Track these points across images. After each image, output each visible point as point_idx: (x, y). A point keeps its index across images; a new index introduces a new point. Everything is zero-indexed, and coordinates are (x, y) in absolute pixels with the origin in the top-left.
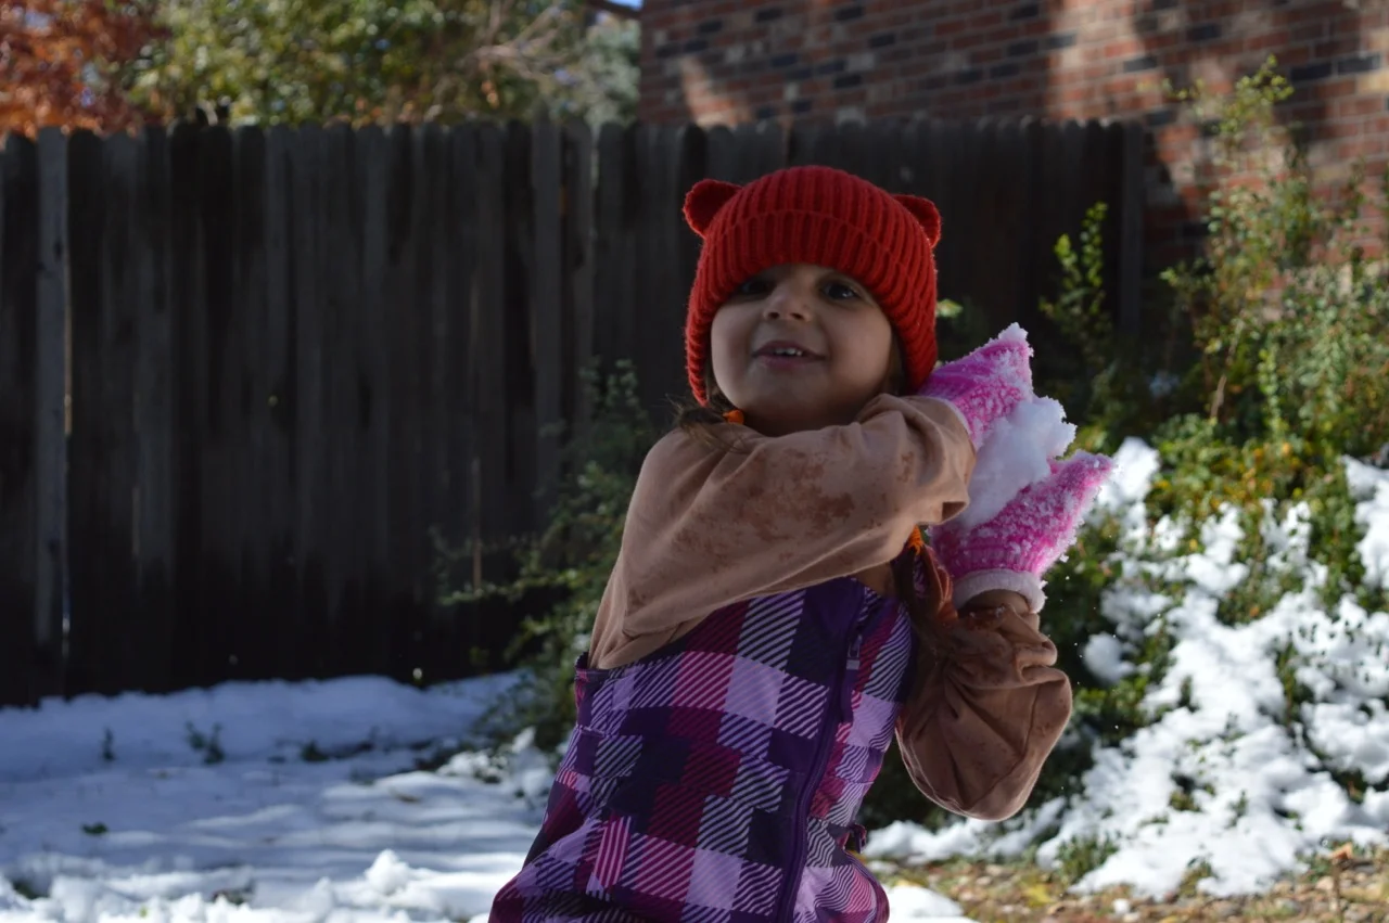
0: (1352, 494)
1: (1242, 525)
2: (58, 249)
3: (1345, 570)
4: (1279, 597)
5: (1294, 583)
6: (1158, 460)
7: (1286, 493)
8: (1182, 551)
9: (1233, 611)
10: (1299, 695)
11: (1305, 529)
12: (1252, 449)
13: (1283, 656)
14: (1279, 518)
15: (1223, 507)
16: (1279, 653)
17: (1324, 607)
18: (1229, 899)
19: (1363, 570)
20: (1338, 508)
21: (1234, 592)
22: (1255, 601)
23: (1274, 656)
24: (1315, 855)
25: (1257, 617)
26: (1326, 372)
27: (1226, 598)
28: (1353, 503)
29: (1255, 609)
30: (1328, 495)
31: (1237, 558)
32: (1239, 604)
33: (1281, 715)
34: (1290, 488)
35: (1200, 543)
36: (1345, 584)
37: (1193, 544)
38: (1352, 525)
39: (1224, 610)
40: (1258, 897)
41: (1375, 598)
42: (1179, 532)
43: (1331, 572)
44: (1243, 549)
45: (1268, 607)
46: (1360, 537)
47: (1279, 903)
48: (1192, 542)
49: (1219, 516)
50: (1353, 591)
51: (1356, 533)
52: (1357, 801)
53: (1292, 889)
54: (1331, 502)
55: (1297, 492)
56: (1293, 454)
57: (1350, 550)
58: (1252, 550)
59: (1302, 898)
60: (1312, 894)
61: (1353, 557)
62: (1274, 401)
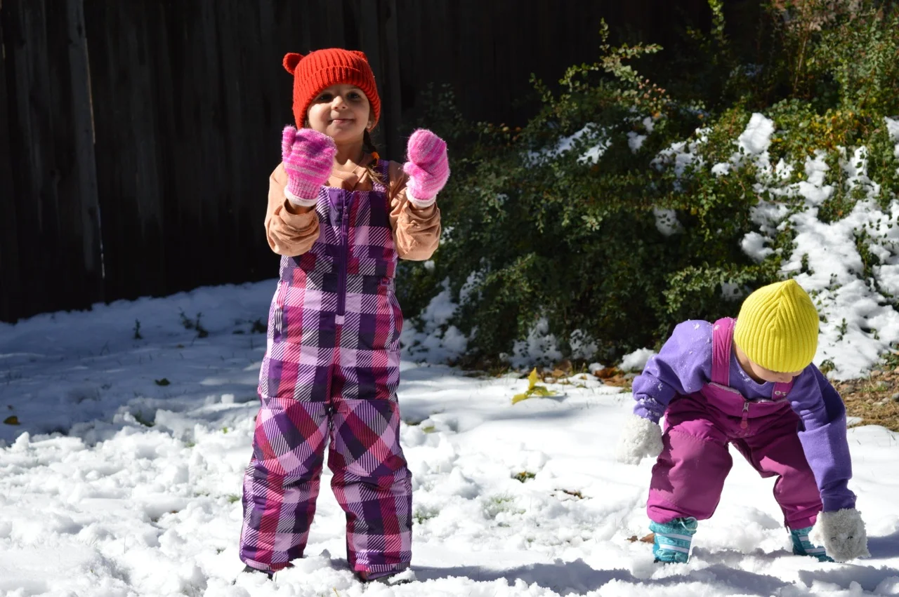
0: (891, 140)
1: (827, 162)
2: (80, 29)
3: (891, 186)
4: (854, 204)
5: (861, 194)
6: (774, 126)
7: (851, 142)
8: (794, 179)
9: (828, 214)
10: (871, 261)
11: (864, 162)
12: (830, 116)
13: (860, 239)
14: (850, 154)
15: (816, 152)
16: (857, 237)
17: (881, 207)
18: (847, 382)
20: (884, 150)
21: (827, 202)
22: (840, 208)
23: (855, 239)
24: (890, 353)
25: (842, 217)
26: (875, 70)
27: (823, 206)
28: (893, 146)
29: (841, 212)
30: (877, 141)
31: (827, 182)
32: (831, 210)
33: (861, 274)
34: (855, 138)
35: (803, 174)
36: (892, 194)
37: (800, 175)
38: (893, 158)
39: (822, 213)
40: (863, 380)
42: (790, 168)
43: (883, 186)
44: (830, 177)
45: (848, 211)
47: (879, 383)
49: (813, 157)
50: (896, 198)
51: (896, 163)
53: (881, 374)
54: (880, 145)
55: (859, 140)
56: (855, 117)
57: (893, 173)
58: (836, 175)
59: (889, 379)
60: (893, 377)
61: (895, 177)
62: (845, 87)
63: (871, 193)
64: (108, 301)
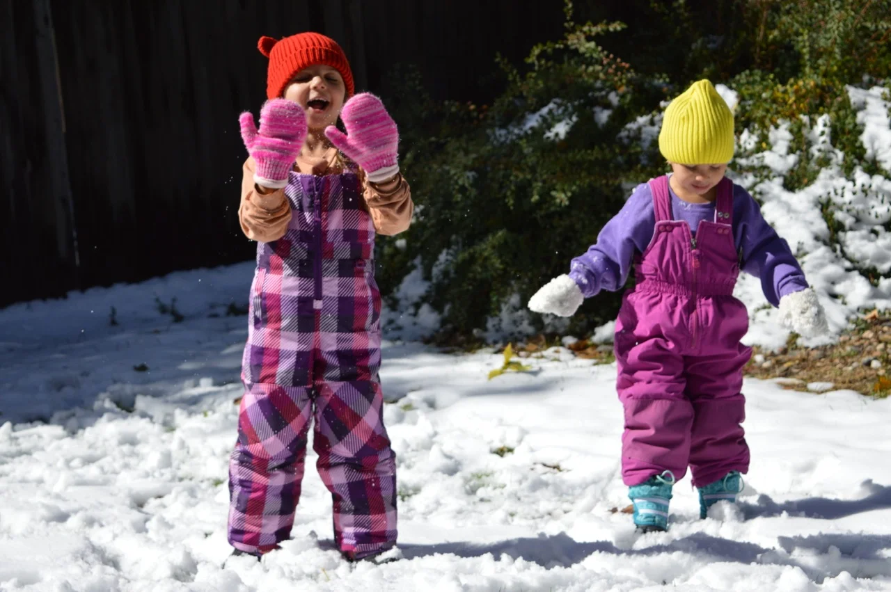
0: (853, 107)
1: (791, 131)
3: (854, 153)
4: (818, 172)
5: (825, 162)
6: (738, 97)
7: (814, 111)
8: (759, 149)
9: (793, 182)
10: (836, 228)
11: (827, 130)
12: (792, 85)
13: (825, 207)
14: (813, 122)
15: (779, 121)
16: (822, 205)
17: (845, 175)
18: (817, 348)
19: (865, 151)
20: (846, 117)
21: (792, 171)
22: (804, 176)
23: (820, 206)
24: (858, 318)
25: (807, 185)
26: (835, 39)
27: (788, 175)
28: (854, 113)
29: (806, 181)
30: (840, 109)
31: (791, 151)
32: (796, 178)
33: (827, 240)
34: (817, 107)
35: (768, 144)
36: (856, 161)
37: (764, 145)
38: (856, 125)
39: (787, 182)
40: (833, 346)
41: (873, 168)
42: (755, 138)
43: (846, 154)
44: (794, 146)
45: (812, 179)
46: (861, 132)
47: (848, 348)
48: (764, 144)
49: (777, 127)
50: (860, 164)
51: (858, 130)
52: (875, 285)
53: (850, 339)
54: (842, 113)
55: (821, 109)
56: (817, 86)
57: (856, 140)
58: (800, 144)
59: (857, 344)
60: (862, 341)
61: (858, 144)
62: (807, 57)
63: (834, 160)
64: (83, 288)
